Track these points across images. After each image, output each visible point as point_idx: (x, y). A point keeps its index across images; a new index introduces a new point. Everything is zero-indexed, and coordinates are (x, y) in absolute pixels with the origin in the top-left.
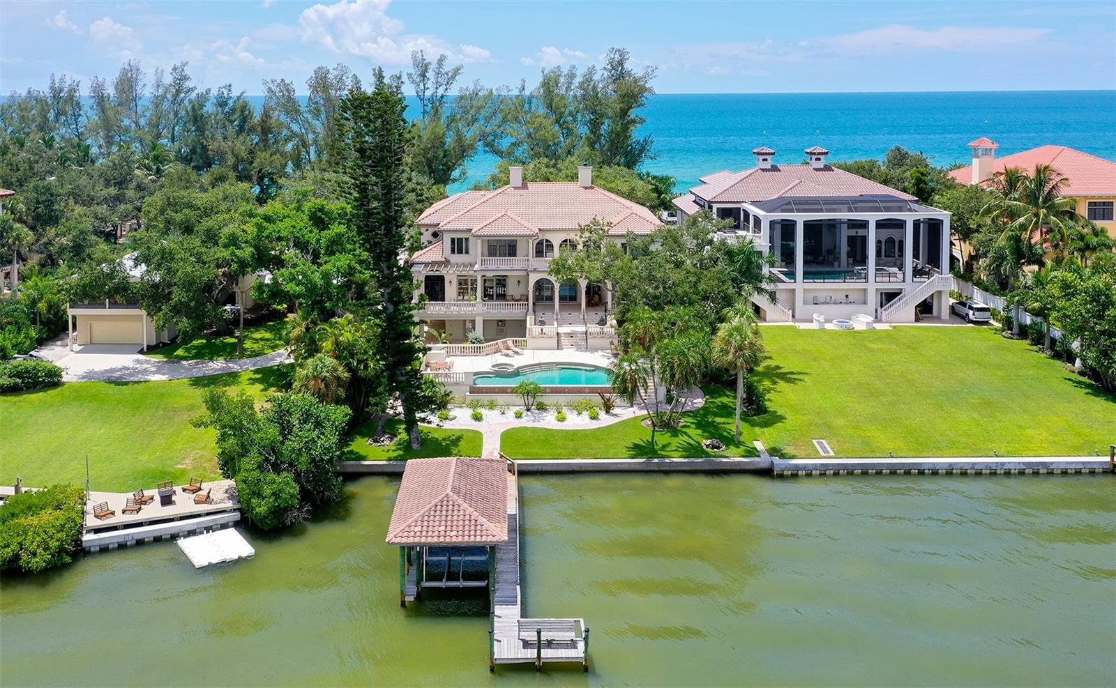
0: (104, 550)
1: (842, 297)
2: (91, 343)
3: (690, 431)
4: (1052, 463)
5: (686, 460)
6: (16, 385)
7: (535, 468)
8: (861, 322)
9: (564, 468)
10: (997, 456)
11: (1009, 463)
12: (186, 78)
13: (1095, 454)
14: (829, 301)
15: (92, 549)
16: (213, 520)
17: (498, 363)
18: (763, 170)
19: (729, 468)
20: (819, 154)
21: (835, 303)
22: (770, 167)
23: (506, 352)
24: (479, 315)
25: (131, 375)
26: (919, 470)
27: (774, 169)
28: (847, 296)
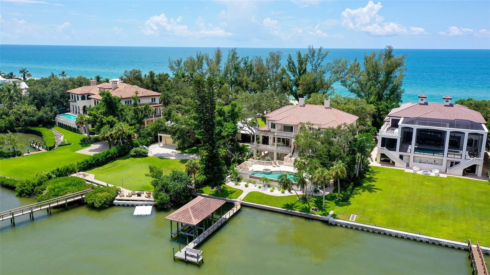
0: (119, 205)
1: (433, 161)
2: (166, 144)
3: (311, 203)
4: (441, 241)
5: (300, 212)
6: (135, 155)
7: (251, 206)
8: (434, 173)
9: (260, 207)
10: (419, 234)
11: (422, 238)
12: (236, 54)
13: (464, 242)
14: (426, 162)
15: (116, 205)
16: (143, 203)
17: (267, 168)
18: (420, 104)
19: (314, 218)
20: (447, 99)
21: (429, 163)
22: (424, 103)
23: (274, 165)
24: (275, 151)
25: (167, 156)
26: (384, 233)
27: (426, 104)
28: (435, 161)
